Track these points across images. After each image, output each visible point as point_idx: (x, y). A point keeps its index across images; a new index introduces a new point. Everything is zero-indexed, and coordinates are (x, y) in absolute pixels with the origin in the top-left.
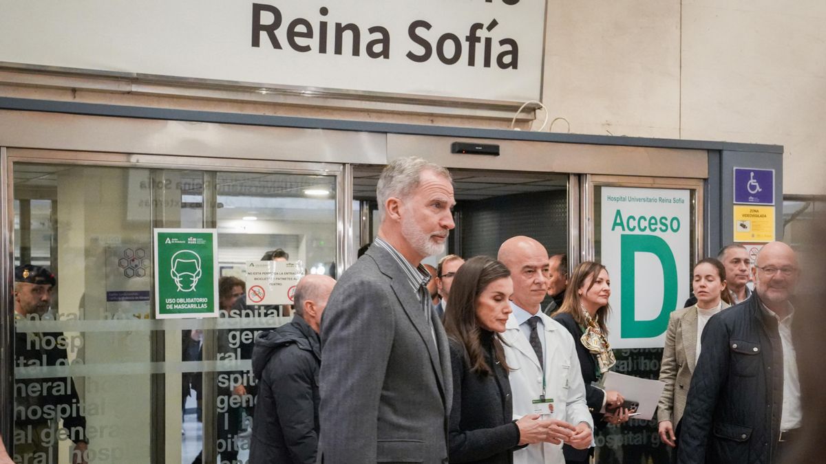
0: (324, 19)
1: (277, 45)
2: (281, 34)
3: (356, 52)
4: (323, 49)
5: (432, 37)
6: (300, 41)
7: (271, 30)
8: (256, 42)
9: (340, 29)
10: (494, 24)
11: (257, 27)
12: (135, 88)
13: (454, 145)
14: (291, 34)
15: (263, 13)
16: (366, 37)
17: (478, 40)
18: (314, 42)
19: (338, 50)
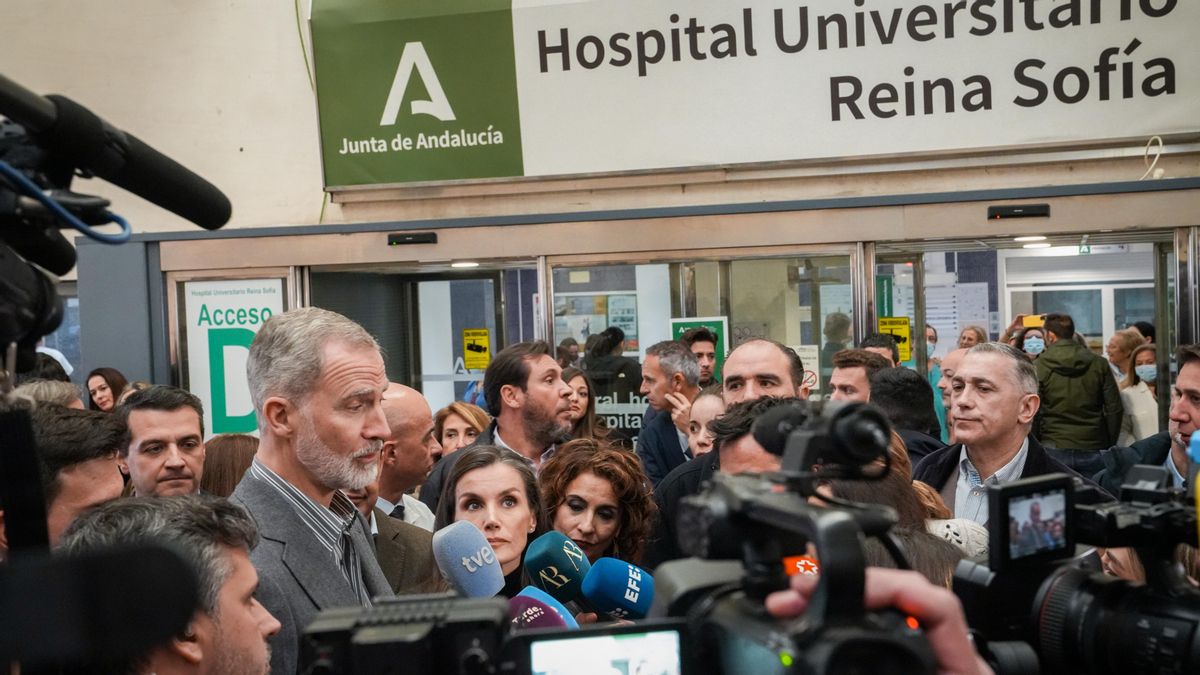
0: (909, 79)
1: (858, 115)
2: (863, 103)
3: (950, 108)
4: (910, 111)
5: (1047, 76)
6: (883, 107)
7: (850, 101)
8: (836, 116)
9: (928, 87)
10: (1135, 44)
11: (836, 101)
12: (729, 177)
13: (991, 209)
14: (874, 101)
15: (842, 86)
16: (960, 91)
17: (1113, 67)
18: (900, 106)
19: (929, 109)
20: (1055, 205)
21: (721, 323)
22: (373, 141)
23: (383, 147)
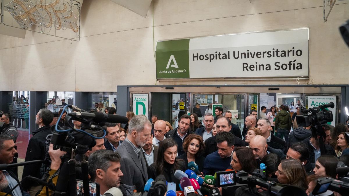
0: (256, 64)
1: (247, 70)
2: (248, 68)
3: (263, 69)
4: (257, 70)
5: (280, 65)
6: (252, 69)
7: (246, 68)
8: (244, 70)
9: (260, 66)
10: (295, 60)
11: (244, 67)
13: (269, 88)
14: (250, 68)
15: (245, 65)
16: (265, 67)
17: (291, 64)
18: (255, 69)
19: (260, 70)
20: (280, 88)
21: (221, 105)
22: (165, 71)
23: (166, 72)
